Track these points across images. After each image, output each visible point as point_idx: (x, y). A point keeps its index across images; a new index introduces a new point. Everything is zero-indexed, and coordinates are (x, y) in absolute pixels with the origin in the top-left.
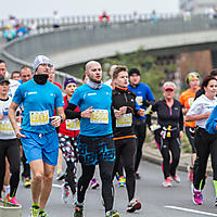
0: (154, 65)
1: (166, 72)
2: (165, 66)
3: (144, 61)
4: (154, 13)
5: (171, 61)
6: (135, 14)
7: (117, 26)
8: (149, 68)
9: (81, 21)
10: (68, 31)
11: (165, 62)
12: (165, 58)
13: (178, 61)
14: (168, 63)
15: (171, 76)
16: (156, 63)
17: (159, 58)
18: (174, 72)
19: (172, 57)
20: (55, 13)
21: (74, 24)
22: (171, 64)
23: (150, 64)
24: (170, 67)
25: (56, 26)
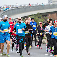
0: (42, 17)
1: (45, 19)
2: (45, 18)
3: (39, 16)
6: (38, 4)
8: (40, 18)
11: (44, 17)
12: (44, 15)
13: (48, 16)
14: (45, 17)
15: (46, 20)
17: (43, 16)
19: (46, 15)
20: (17, 4)
22: (46, 17)
23: (41, 17)
25: (17, 7)
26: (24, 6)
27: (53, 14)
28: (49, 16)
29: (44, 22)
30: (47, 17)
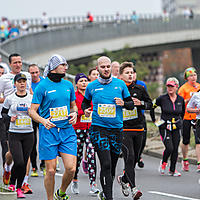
0: (139, 62)
1: (150, 68)
2: (149, 63)
4: (134, 13)
5: (155, 58)
6: (118, 15)
7: (104, 26)
9: (72, 21)
10: (59, 30)
11: (149, 59)
12: (149, 55)
13: (161, 58)
14: (152, 60)
15: (154, 72)
16: (141, 60)
17: (143, 55)
18: (157, 68)
19: (155, 54)
20: (44, 14)
21: (65, 24)
22: (155, 61)
24: (153, 64)
26: (76, 20)
27: (180, 51)
28: (166, 55)
29: (147, 77)
30: (157, 59)
